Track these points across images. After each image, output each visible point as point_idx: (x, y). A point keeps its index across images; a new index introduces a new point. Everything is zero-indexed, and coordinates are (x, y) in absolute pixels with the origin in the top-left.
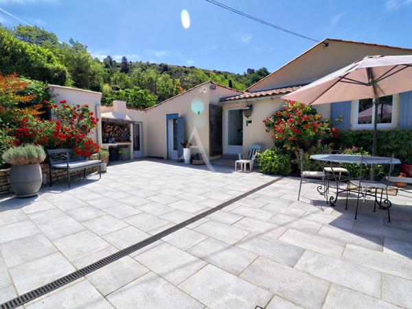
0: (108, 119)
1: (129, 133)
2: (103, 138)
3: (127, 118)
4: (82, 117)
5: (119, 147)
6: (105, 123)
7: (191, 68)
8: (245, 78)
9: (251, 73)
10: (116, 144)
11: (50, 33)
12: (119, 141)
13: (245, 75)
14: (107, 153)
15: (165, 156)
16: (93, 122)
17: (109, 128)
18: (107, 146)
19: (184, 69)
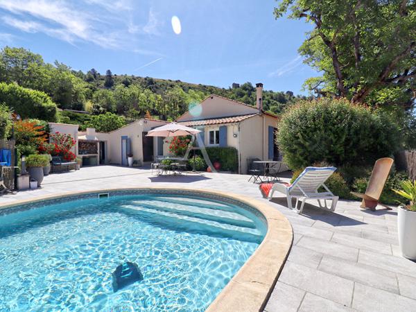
0: (82, 140)
1: (96, 148)
2: (79, 151)
3: (96, 139)
4: (67, 141)
5: (90, 157)
6: (81, 142)
7: (177, 82)
8: (230, 93)
9: (236, 88)
10: (87, 155)
11: (36, 54)
12: (90, 153)
13: (231, 90)
14: (81, 160)
15: (120, 163)
16: (73, 143)
17: (83, 145)
18: (81, 156)
19: (169, 83)
